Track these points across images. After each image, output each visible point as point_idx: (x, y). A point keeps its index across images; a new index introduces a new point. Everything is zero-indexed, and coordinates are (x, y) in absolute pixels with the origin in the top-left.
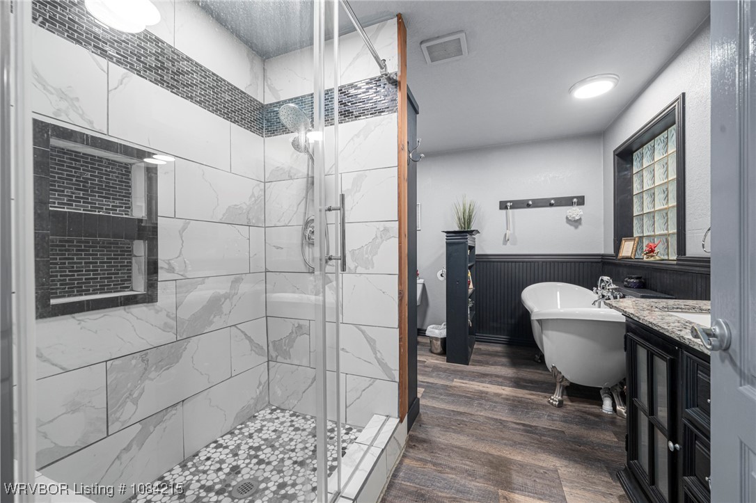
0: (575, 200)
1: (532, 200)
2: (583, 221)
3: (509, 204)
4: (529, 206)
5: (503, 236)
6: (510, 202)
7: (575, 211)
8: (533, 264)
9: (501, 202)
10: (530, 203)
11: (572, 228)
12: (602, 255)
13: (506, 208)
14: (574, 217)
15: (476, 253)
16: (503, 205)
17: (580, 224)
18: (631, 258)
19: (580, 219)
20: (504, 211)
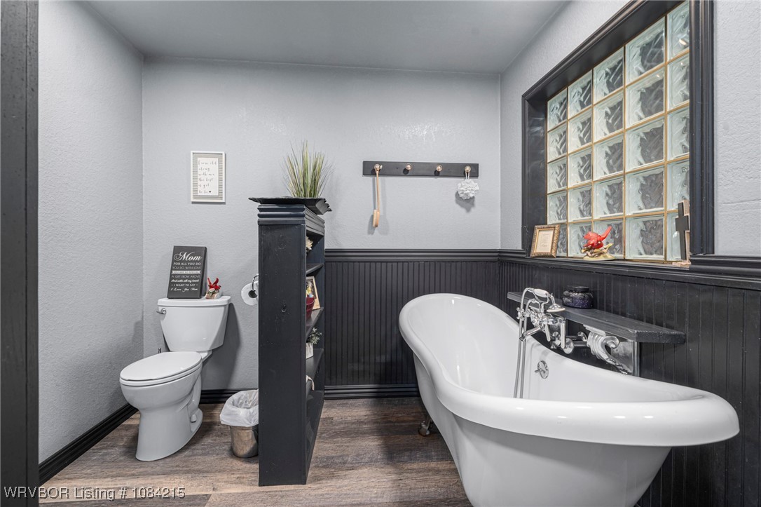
0: (468, 169)
1: (412, 164)
2: (476, 201)
3: (377, 167)
4: (406, 173)
5: (368, 219)
6: (380, 163)
7: (467, 186)
8: (411, 264)
9: (365, 163)
10: (409, 167)
11: (463, 211)
12: (500, 252)
13: (373, 173)
14: (467, 194)
15: (325, 248)
16: (369, 169)
17: (473, 205)
18: (552, 256)
19: (473, 197)
20: (370, 179)
